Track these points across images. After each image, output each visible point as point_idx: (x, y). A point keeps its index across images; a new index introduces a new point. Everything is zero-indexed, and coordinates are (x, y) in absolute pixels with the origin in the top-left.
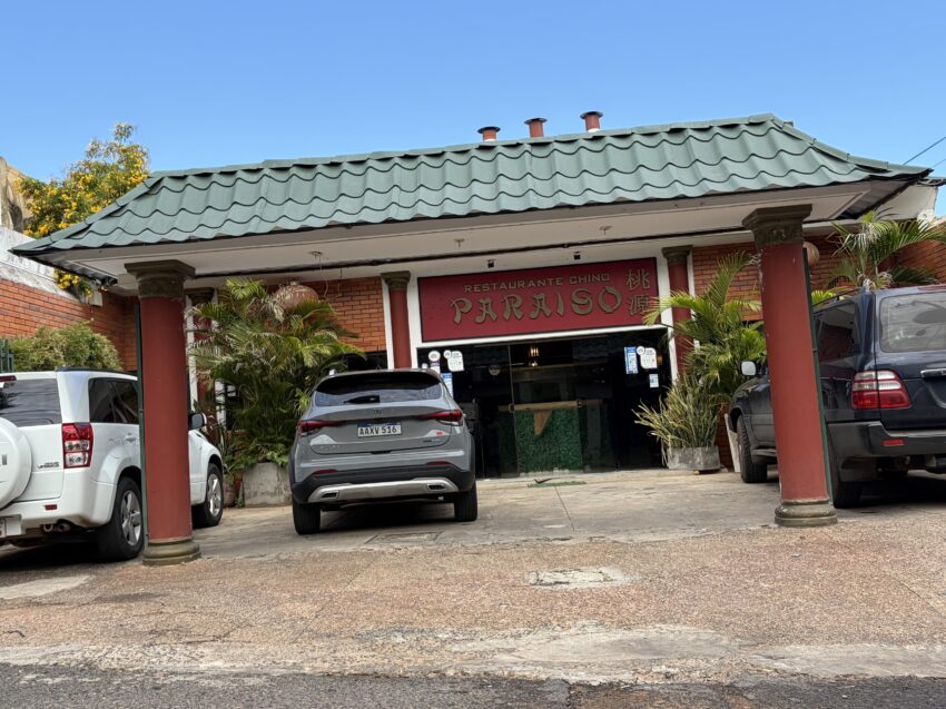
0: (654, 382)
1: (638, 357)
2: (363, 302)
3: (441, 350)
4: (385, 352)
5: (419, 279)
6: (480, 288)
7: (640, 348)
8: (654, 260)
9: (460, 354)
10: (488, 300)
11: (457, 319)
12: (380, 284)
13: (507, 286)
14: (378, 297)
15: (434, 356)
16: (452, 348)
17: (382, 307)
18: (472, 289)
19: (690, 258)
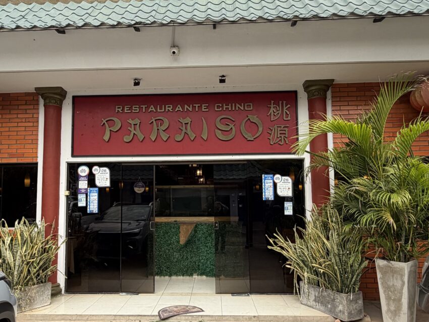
0: (289, 210)
1: (275, 185)
2: (19, 116)
3: (90, 165)
4: (37, 164)
5: (74, 98)
6: (131, 108)
7: (278, 176)
8: (295, 93)
9: (107, 170)
10: (137, 121)
11: (106, 138)
12: (38, 100)
13: (156, 109)
14: (34, 111)
15: (83, 171)
16: (101, 165)
17: (38, 122)
18: (123, 110)
19: (329, 94)
